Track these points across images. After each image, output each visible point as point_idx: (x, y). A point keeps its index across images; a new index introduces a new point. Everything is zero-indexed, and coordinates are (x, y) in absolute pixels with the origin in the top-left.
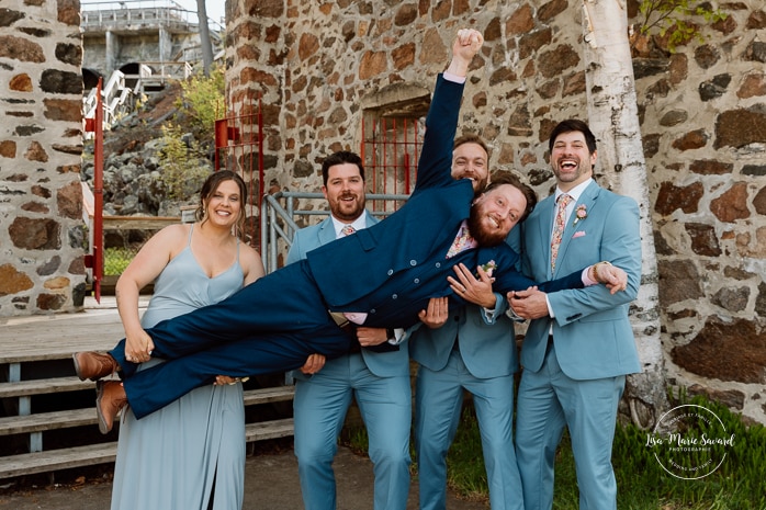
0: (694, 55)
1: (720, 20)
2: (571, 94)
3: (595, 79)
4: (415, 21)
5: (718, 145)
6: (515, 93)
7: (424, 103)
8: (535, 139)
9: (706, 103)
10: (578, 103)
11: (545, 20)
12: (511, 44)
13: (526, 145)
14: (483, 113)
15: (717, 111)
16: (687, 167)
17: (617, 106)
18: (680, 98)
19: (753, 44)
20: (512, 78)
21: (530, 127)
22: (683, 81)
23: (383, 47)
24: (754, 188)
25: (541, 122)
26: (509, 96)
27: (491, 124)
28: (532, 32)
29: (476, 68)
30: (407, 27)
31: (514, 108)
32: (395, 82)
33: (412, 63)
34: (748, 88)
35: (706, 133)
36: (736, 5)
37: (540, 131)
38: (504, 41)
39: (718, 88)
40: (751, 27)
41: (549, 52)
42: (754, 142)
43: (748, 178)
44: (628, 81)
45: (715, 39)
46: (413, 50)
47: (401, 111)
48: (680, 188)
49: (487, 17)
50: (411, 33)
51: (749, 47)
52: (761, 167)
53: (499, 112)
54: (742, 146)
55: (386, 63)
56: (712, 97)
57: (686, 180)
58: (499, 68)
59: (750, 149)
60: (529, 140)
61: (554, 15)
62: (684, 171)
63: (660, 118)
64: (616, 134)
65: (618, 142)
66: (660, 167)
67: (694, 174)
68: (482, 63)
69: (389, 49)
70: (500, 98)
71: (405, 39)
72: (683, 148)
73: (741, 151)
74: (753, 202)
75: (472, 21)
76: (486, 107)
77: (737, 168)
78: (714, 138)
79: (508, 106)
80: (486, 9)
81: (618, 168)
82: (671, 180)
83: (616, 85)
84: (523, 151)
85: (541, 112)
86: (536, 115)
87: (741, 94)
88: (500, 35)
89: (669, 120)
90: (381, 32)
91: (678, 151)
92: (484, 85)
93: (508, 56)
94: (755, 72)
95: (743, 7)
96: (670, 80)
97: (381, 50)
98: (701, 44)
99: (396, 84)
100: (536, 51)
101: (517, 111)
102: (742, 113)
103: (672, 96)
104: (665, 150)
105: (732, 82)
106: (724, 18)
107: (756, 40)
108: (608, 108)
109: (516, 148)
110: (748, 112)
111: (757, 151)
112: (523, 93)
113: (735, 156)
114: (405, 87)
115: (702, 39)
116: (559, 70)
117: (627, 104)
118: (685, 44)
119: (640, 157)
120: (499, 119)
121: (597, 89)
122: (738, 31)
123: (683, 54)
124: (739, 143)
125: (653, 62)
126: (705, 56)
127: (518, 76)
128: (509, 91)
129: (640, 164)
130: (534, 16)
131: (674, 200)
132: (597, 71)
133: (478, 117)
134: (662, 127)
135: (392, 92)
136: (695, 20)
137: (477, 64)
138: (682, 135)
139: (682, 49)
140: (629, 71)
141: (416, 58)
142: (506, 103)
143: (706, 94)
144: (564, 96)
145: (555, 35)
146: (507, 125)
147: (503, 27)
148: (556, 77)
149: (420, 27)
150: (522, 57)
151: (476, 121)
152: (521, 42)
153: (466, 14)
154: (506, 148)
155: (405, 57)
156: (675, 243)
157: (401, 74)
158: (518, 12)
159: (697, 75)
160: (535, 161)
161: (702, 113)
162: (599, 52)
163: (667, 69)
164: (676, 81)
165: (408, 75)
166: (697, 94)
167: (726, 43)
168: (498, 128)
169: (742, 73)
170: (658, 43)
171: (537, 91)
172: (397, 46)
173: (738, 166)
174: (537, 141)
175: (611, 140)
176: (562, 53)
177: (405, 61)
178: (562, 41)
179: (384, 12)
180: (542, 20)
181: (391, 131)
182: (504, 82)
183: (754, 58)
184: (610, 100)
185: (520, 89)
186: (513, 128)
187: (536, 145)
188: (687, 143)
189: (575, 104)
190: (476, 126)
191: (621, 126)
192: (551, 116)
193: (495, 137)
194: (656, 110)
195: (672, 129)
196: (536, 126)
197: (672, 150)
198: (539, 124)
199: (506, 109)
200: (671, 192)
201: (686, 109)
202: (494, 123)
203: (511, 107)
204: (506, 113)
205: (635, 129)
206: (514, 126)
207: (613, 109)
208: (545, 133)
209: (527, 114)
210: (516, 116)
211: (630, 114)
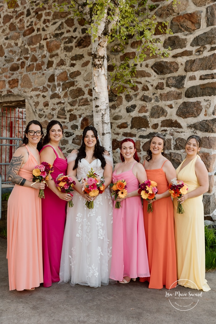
0: (125, 97)
1: (134, 86)
2: (82, 106)
3: (97, 103)
4: (19, 70)
5: (132, 128)
6: (60, 103)
7: (21, 103)
8: (67, 120)
9: (128, 114)
10: (84, 109)
11: (72, 78)
12: (59, 85)
13: (64, 122)
14: (47, 109)
15: (132, 117)
16: (121, 134)
17: (104, 113)
18: (120, 111)
19: (143, 96)
20: (59, 97)
21: (66, 116)
22: (121, 105)
23: (4, 79)
24: (143, 142)
25: (70, 114)
26: (58, 104)
27: (50, 113)
28: (67, 81)
29: (45, 92)
30: (15, 72)
31: (60, 108)
32: (9, 93)
33: (17, 87)
34: (142, 110)
35: (128, 123)
36: (139, 82)
37: (69, 118)
38: (56, 83)
39: (132, 109)
40: (143, 90)
41: (73, 89)
42: (143, 128)
43: (141, 139)
44: (107, 104)
45: (132, 93)
46: (18, 82)
47: (11, 105)
48: (119, 141)
49: (49, 73)
50: (16, 75)
51: (142, 97)
52: (145, 136)
53: (53, 109)
54: (139, 129)
55: (5, 85)
56: (130, 112)
57: (121, 139)
58: (54, 93)
59: (142, 130)
60: (65, 120)
61: (76, 76)
62: (120, 136)
63: (113, 117)
65: (103, 125)
66: (112, 134)
67: (124, 137)
68: (47, 90)
69: (7, 80)
70: (54, 104)
71: (14, 77)
72: (120, 128)
73: (139, 130)
74: (142, 147)
75: (43, 74)
76: (48, 107)
77: (138, 136)
78: (130, 125)
79: (57, 107)
80: (49, 70)
81: (103, 134)
82: (116, 138)
83: (104, 106)
85: (70, 111)
86: (68, 112)
87: (140, 111)
88: (54, 81)
89: (116, 118)
90: (3, 73)
91: (119, 129)
92: (48, 99)
93: (57, 89)
94: (144, 105)
95: (141, 83)
96: (117, 105)
97: (3, 79)
98: (128, 93)
99: (10, 94)
100: (69, 88)
101: (61, 109)
102: (139, 118)
103: (117, 110)
104: (114, 128)
105: (137, 107)
106: (135, 86)
107: (145, 95)
108: (101, 113)
110: (142, 118)
111: (144, 130)
112: (63, 103)
113: (137, 132)
114: (13, 95)
115: (128, 92)
116: (77, 97)
117: (107, 113)
118: (122, 93)
119: (110, 131)
120: (54, 112)
121: (97, 106)
122: (139, 91)
123: (121, 96)
124: (138, 128)
125: (111, 98)
126: (128, 98)
127: (62, 97)
128: (58, 102)
130: (68, 76)
131: (117, 145)
132: (97, 100)
133: (45, 110)
134: (113, 120)
135: (8, 97)
136: (126, 85)
137: (45, 91)
138: (120, 123)
139: (121, 95)
140: (107, 101)
141: (19, 85)
142: (56, 106)
143: (128, 110)
144: (79, 106)
145: (76, 84)
146: (57, 114)
147: (56, 78)
148: (76, 99)
149: (21, 73)
150: (63, 90)
151: (44, 112)
152: (63, 85)
153: (41, 71)
155: (14, 84)
156: (117, 159)
157: (12, 90)
158: (62, 73)
159: (126, 104)
160: (67, 128)
161: (127, 117)
162: (98, 94)
163: (116, 101)
164: (119, 105)
165: (15, 91)
166: (126, 110)
167: (135, 94)
168: (53, 115)
169: (140, 105)
170: (113, 92)
171: (69, 103)
172: (11, 79)
173: (138, 135)
174: (68, 121)
175: (101, 124)
176: (78, 90)
177: (14, 86)
178: (78, 86)
179: (4, 65)
180: (71, 78)
181: (6, 112)
182: (56, 99)
183: (144, 100)
184: (102, 111)
185: (62, 102)
186: (59, 116)
187: (68, 123)
188: (122, 126)
189: (83, 109)
190: (44, 114)
191: (105, 120)
192: (74, 113)
193: (52, 118)
194: (111, 114)
195: (117, 121)
196: (68, 116)
197: (117, 128)
198: (69, 115)
199: (56, 108)
200: (116, 142)
201: (122, 115)
202: (51, 113)
203: (58, 108)
204: (56, 110)
205: (109, 121)
206: (59, 115)
207: (102, 114)
208: (71, 119)
209: (65, 111)
210: (60, 112)
211: (107, 116)
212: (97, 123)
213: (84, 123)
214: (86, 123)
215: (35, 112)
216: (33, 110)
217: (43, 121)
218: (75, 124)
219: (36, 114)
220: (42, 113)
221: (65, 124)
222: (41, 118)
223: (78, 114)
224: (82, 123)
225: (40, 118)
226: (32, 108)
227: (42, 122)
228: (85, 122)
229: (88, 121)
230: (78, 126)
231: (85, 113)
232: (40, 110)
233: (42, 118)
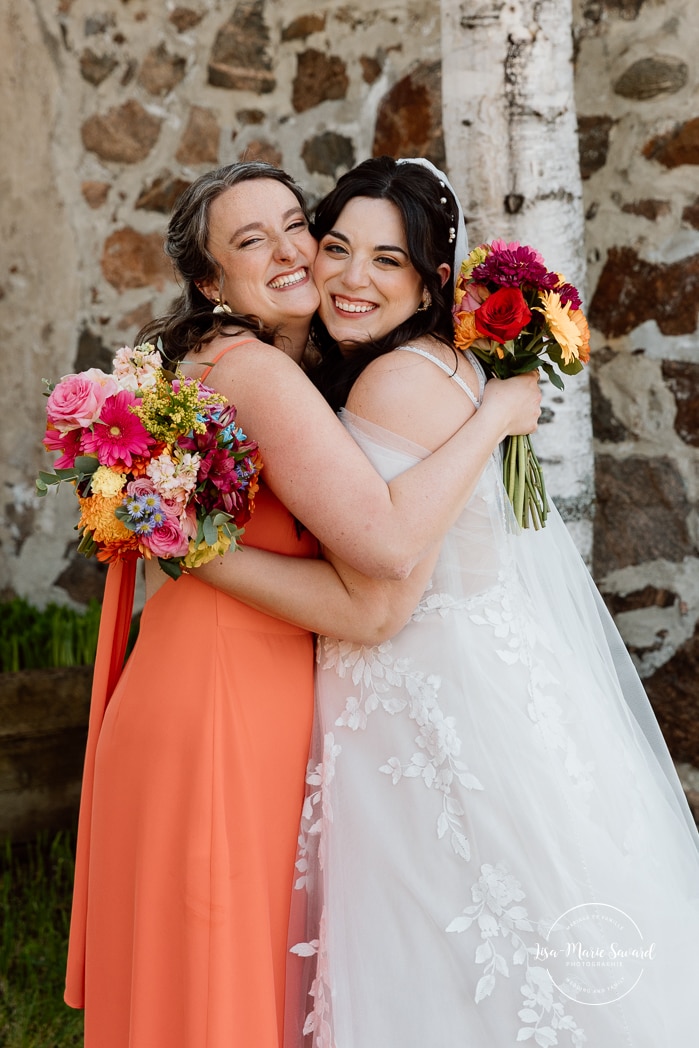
8: (279, 101)
10: (402, 14)
13: (255, 117)
14: (141, 17)
16: (678, 212)
17: (521, 34)
18: (671, 27)
21: (268, 67)
25: (303, 59)
27: (161, 51)
31: (227, 12)
37: (297, 84)
48: (654, 268)
53: (184, 20)
57: (673, 247)
60: (262, 103)
62: (668, 222)
63: (617, 74)
64: (515, 109)
65: (517, 132)
66: (607, 205)
67: (692, 233)
72: (670, 162)
76: (150, 3)
79: (208, 2)
81: (514, 205)
82: (633, 244)
84: (247, 132)
85: (301, 29)
86: (287, 36)
89: (639, 83)
91: (658, 168)
101: (235, 19)
103: (651, 19)
104: (624, 163)
108: (497, 37)
109: (227, 122)
117: (547, 29)
119: (569, 176)
120: (184, 38)
129: (570, 197)
131: (637, 298)
133: (126, 27)
134: (619, 100)
138: (670, 125)
146: (206, 56)
151: (119, 39)
154: (200, 120)
156: (633, 410)
168: (180, 63)
174: (286, 107)
175: (500, 123)
184: (505, 14)
186: (223, 67)
187: (284, 120)
188: (682, 149)
189: (392, 14)
190: (120, 53)
191: (530, 87)
192: (328, 43)
193: (170, 88)
194: (606, 53)
195: (645, 109)
196: (285, 68)
197: (641, 163)
198: (294, 61)
199: (205, 13)
200: (632, 274)
201: (684, 57)
202: (171, 49)
203: (218, 9)
204: (205, 23)
205: (564, 98)
206: (225, 60)
207: (510, 38)
208: (309, 89)
209: (263, 31)
210: (233, 35)
211: (553, 58)
212: (470, 117)
213: (399, 120)
214: (409, 121)
215: (55, 43)
216: (43, 25)
217: (111, 110)
218: (332, 127)
219: (65, 56)
220: (103, 45)
221: (265, 130)
222: (94, 82)
223: (358, 52)
224: (383, 125)
225: (88, 87)
226: (39, 14)
227: (103, 112)
228: (403, 112)
229: (427, 104)
230: (358, 143)
231: (408, 43)
232: (95, 27)
233: (104, 87)
